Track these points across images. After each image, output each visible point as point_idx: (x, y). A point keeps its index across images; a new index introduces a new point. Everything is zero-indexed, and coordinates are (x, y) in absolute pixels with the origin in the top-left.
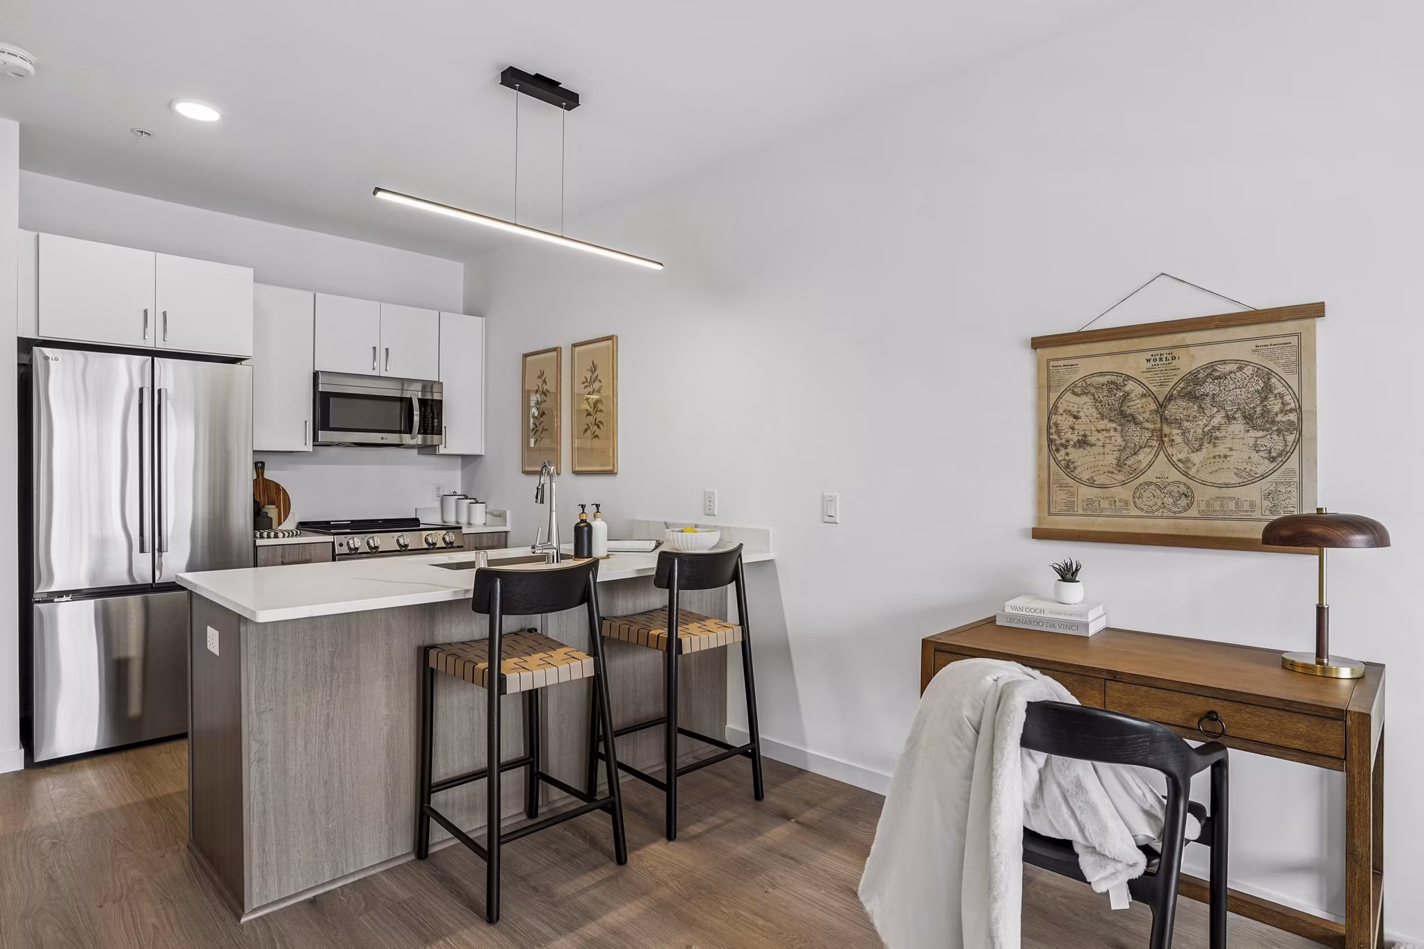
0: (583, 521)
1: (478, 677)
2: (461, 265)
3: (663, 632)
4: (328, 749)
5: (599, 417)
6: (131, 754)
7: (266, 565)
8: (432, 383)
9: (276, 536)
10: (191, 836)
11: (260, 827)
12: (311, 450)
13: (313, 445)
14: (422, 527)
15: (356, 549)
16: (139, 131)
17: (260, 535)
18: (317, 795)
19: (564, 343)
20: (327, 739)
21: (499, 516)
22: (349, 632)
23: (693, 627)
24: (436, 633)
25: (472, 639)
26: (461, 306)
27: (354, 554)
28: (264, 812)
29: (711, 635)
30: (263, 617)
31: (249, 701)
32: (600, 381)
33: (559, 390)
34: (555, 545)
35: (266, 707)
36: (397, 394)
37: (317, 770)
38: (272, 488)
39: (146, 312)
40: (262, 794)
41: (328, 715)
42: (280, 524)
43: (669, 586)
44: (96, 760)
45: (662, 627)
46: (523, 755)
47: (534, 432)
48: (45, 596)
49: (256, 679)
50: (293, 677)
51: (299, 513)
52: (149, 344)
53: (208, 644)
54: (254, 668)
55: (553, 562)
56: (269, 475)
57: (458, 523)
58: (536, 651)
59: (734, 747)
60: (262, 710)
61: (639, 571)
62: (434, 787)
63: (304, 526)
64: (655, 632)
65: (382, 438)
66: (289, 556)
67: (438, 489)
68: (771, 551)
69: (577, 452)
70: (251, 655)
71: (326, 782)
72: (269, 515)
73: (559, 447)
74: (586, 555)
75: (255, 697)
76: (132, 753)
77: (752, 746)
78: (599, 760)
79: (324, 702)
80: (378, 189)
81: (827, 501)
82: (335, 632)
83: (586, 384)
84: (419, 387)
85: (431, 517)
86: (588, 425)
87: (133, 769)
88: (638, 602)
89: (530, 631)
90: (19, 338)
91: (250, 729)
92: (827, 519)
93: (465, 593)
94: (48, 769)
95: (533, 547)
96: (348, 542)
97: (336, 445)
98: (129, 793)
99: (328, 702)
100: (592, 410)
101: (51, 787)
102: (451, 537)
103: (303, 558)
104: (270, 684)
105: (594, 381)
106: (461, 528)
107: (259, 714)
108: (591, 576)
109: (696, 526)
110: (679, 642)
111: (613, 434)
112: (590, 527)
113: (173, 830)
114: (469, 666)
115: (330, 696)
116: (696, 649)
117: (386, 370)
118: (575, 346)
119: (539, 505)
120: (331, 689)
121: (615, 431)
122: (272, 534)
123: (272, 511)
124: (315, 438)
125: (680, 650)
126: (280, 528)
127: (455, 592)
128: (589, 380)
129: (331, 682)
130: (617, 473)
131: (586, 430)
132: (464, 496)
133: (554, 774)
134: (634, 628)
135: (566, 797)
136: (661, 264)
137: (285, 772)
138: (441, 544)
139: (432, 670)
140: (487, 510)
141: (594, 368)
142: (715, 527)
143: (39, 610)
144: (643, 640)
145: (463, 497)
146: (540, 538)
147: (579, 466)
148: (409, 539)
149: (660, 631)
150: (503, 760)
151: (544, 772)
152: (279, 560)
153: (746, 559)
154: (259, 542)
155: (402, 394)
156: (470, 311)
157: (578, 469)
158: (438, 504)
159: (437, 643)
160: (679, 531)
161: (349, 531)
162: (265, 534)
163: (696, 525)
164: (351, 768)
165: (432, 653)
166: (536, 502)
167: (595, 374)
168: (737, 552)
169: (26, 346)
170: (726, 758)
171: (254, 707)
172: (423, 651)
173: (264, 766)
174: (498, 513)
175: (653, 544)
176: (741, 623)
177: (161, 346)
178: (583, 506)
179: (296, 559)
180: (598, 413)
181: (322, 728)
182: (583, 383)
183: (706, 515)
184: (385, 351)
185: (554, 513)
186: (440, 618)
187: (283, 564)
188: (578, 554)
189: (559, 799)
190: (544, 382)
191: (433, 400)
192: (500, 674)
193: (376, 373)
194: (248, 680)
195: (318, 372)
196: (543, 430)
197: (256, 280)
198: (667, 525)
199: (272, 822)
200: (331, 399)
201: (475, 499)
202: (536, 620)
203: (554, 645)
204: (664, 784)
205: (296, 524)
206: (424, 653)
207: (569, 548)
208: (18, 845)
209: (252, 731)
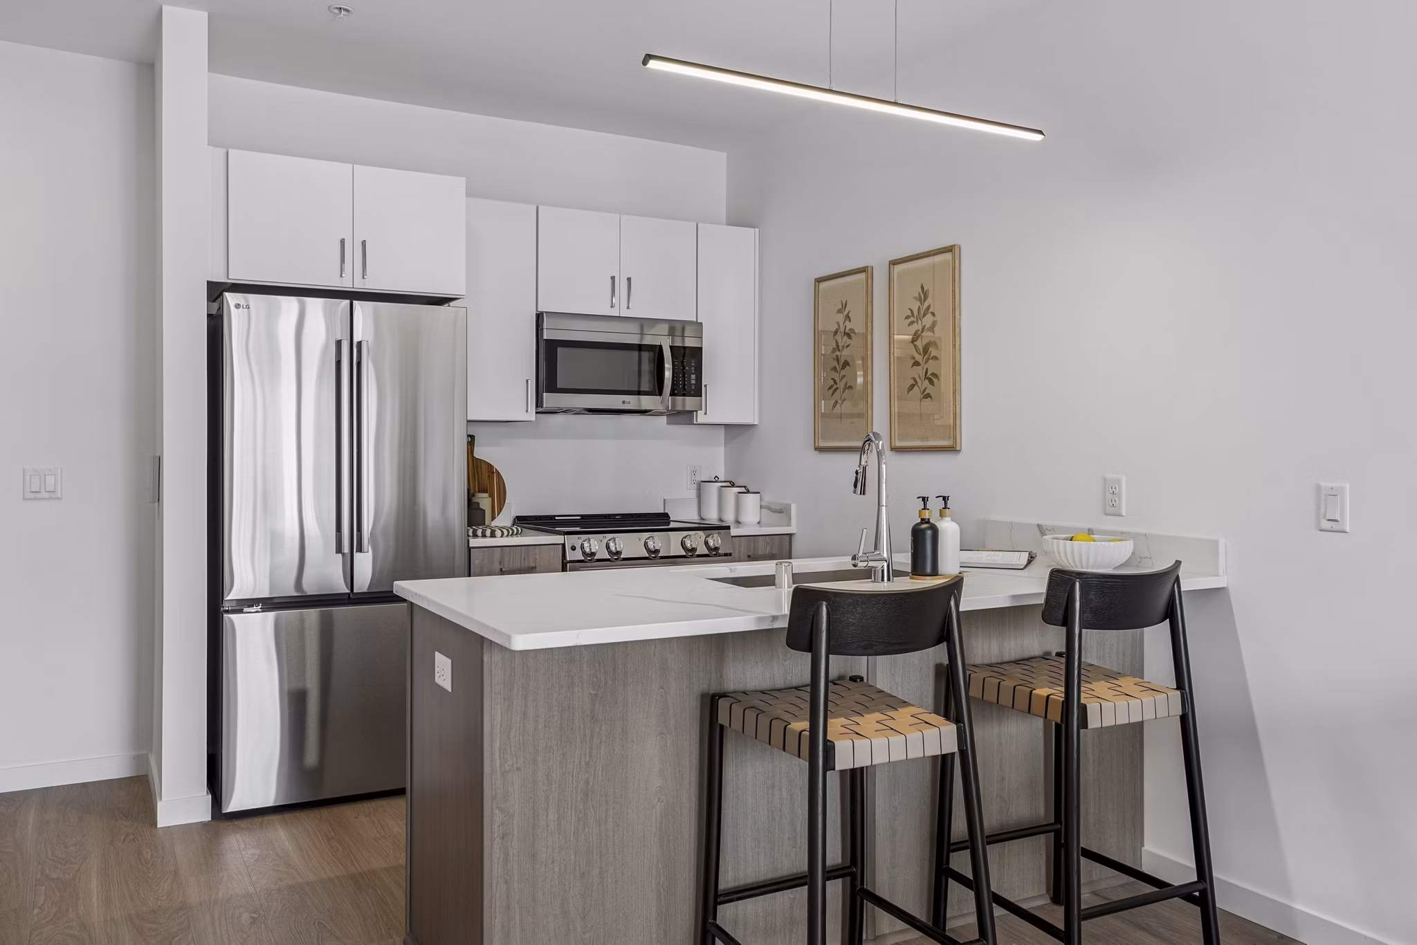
0: (923, 521)
1: (792, 742)
2: (724, 155)
3: (1058, 693)
4: (586, 829)
5: (932, 367)
6: (325, 812)
7: (480, 574)
8: (684, 324)
9: (493, 535)
10: (408, 930)
11: (503, 927)
12: (534, 419)
13: (536, 413)
14: (672, 525)
15: (593, 554)
16: (337, 8)
17: (473, 532)
18: (572, 891)
19: (877, 259)
20: (586, 814)
21: (781, 512)
22: (614, 669)
23: (1100, 687)
24: (724, 677)
25: (773, 687)
26: (723, 216)
27: (589, 561)
28: (508, 907)
29: (1132, 702)
30: (521, 643)
31: (492, 754)
32: (933, 314)
33: (869, 329)
34: (885, 555)
35: (513, 765)
36: (634, 340)
37: (573, 857)
38: (483, 469)
39: (342, 242)
40: (506, 882)
41: (587, 782)
42: (493, 518)
43: (1066, 622)
44: (288, 816)
45: (1052, 684)
46: (840, 861)
47: (831, 391)
48: (234, 604)
49: (501, 726)
50: (545, 726)
51: (516, 505)
52: (346, 284)
53: (437, 675)
54: (499, 712)
55: (883, 580)
56: (480, 453)
57: (721, 520)
58: (869, 710)
59: (1169, 885)
60: (507, 768)
61: (1015, 597)
62: (721, 895)
63: (521, 521)
64: (1042, 692)
65: (624, 402)
66: (509, 561)
67: (694, 472)
68: (1221, 573)
69: (900, 419)
70: (495, 693)
71: (584, 873)
72: (481, 507)
73: (870, 412)
74: (929, 570)
75: (500, 750)
76: (325, 810)
77: (1201, 886)
78: (950, 880)
79: (583, 763)
80: (648, 57)
81: (1324, 498)
82: (597, 668)
83: (912, 319)
84: (664, 329)
85: (684, 513)
86: (914, 379)
87: (330, 832)
88: (1006, 644)
89: (853, 679)
90: (208, 282)
91: (494, 793)
92: (1326, 525)
93: (772, 621)
94: (236, 823)
95: (854, 558)
96: (582, 545)
97: (565, 412)
98: (328, 863)
99: (588, 763)
100: (921, 357)
101: (243, 846)
102: (715, 540)
103: (526, 565)
104: (517, 735)
105: (925, 315)
106: (728, 528)
107: (504, 774)
108: (952, 603)
109: (1090, 532)
110: (1083, 710)
111: (954, 393)
112: (935, 530)
113: (385, 919)
114: (778, 727)
115: (591, 756)
116: (1109, 722)
117: (628, 308)
118: (894, 263)
119: (858, 497)
120: (591, 748)
121: (958, 387)
122: (488, 532)
123: (484, 501)
124: (539, 403)
125: (1084, 723)
126: (494, 524)
127: (760, 619)
128: (916, 313)
129: (592, 736)
130: (959, 451)
131: (912, 387)
132: (730, 482)
133: (883, 893)
134: (1008, 684)
135: (902, 932)
136: (1041, 132)
137: (534, 856)
138: (702, 550)
139: (722, 727)
140: (763, 504)
141: (924, 295)
142: (1122, 533)
143: (231, 621)
144: (1022, 702)
145: (728, 484)
146: (866, 545)
147: (900, 440)
148: (657, 541)
149: (1050, 690)
150: (828, 863)
151: (869, 889)
152: (497, 567)
153: (1188, 584)
154: (474, 542)
155: (642, 339)
156: (738, 219)
157: (898, 444)
158: (692, 494)
159: (726, 690)
160: (1066, 539)
161: (578, 529)
162: (479, 532)
163: (1089, 530)
164: (615, 858)
165: (723, 704)
166: (855, 492)
167: (926, 304)
168: (1171, 575)
169: (216, 291)
170: (1158, 901)
171: (498, 764)
172: (708, 700)
173: (509, 844)
174: (778, 508)
175: (1024, 558)
176: (1180, 686)
177: (360, 285)
178: (925, 499)
179: (517, 565)
180: (930, 361)
181: (579, 799)
182: (907, 317)
183: (1107, 514)
184: (626, 281)
185: (884, 508)
186: (731, 654)
187: (502, 572)
188: (918, 569)
189: (890, 934)
190: (848, 317)
191: (684, 348)
192: (825, 740)
193: (614, 313)
194: (492, 727)
195: (542, 313)
196: (845, 389)
197: (471, 193)
198: (1042, 530)
199: (518, 922)
200: (559, 349)
201: (745, 487)
202: (860, 664)
203: (893, 703)
204: (1060, 930)
205: (512, 520)
206: (711, 702)
207: (904, 560)
208: (216, 915)
209: (496, 795)
